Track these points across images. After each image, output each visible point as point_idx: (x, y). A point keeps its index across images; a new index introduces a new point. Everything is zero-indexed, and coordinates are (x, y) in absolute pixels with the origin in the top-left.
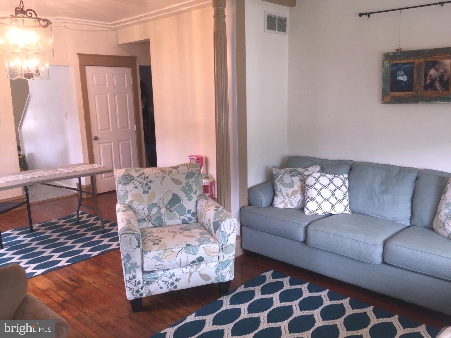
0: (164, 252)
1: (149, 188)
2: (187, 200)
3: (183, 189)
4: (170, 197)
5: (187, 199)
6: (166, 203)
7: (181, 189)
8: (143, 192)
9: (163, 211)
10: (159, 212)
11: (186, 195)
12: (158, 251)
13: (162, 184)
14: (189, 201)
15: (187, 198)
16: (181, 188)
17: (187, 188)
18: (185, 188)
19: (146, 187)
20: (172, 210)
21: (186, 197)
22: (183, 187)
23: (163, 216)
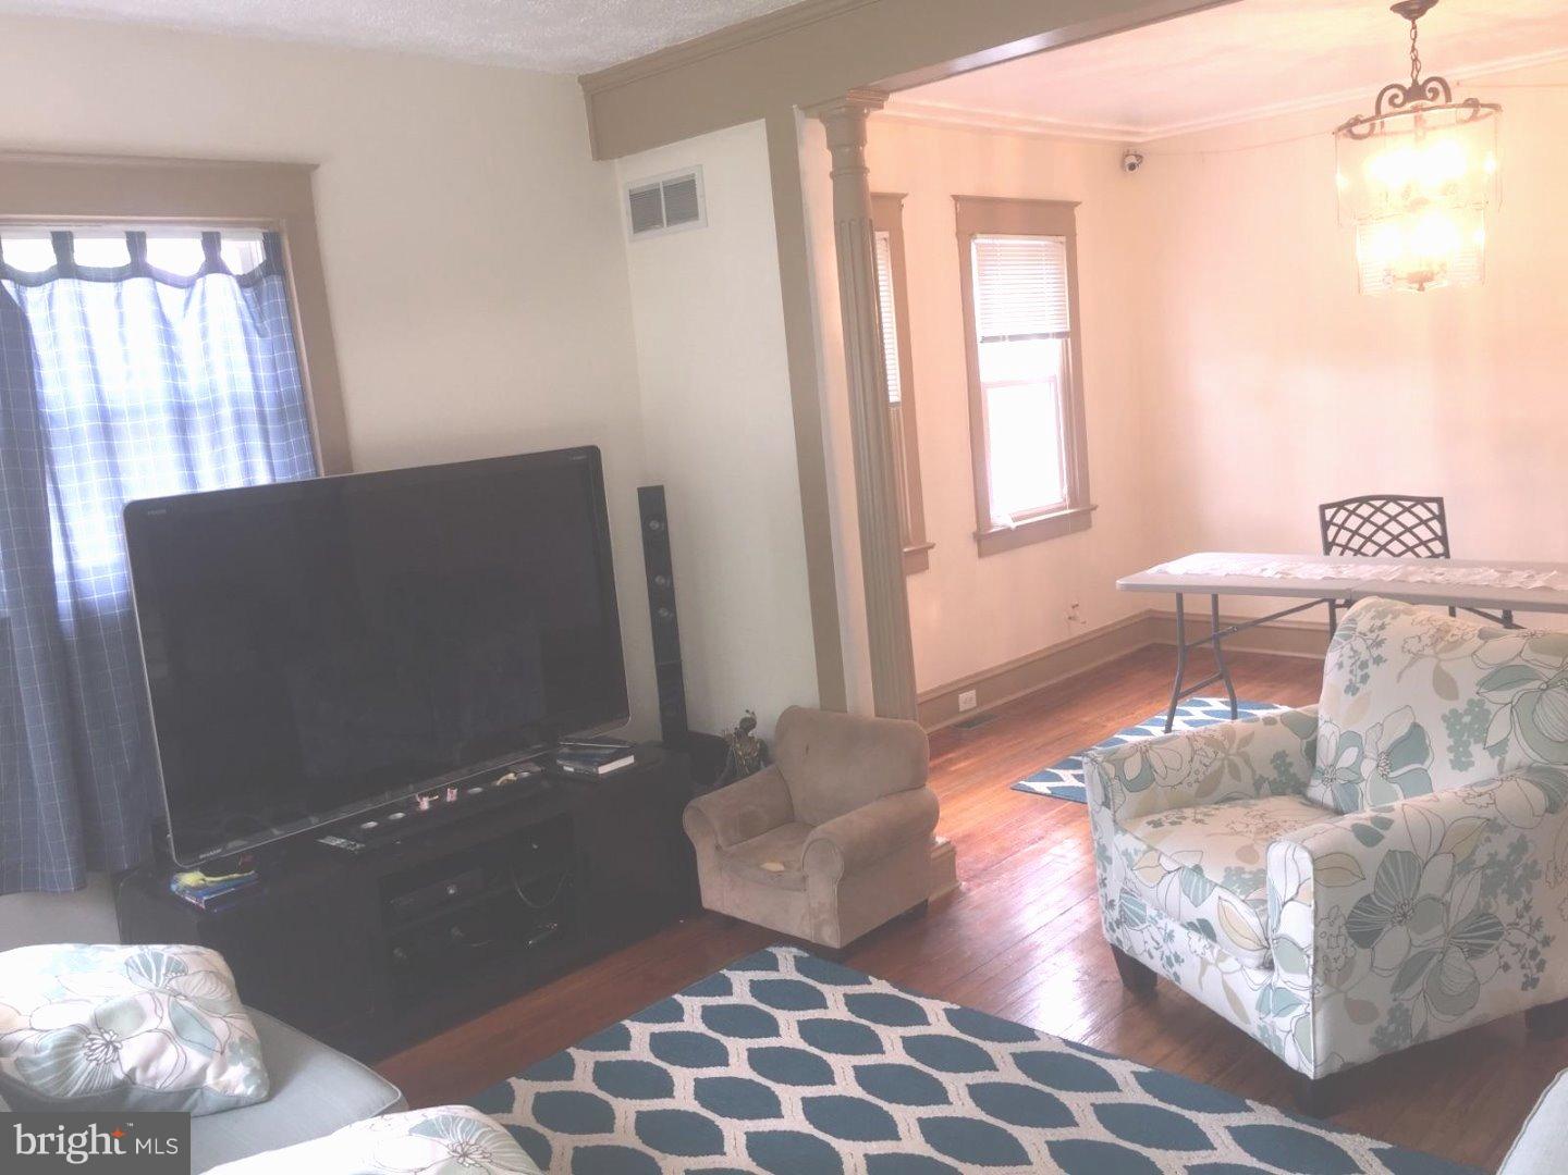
0: (1145, 853)
1: (1365, 678)
2: (1449, 766)
3: (1452, 720)
4: (1403, 730)
5: (1451, 760)
6: (1384, 745)
7: (1444, 718)
8: (1347, 687)
9: (1367, 768)
10: (1355, 768)
11: (1451, 742)
12: (1137, 841)
13: (1400, 676)
14: (1453, 768)
15: (1452, 756)
16: (1447, 713)
17: (1467, 719)
18: (1461, 716)
19: (1360, 673)
20: (1392, 775)
21: (1450, 749)
22: (1454, 712)
23: (1362, 785)
